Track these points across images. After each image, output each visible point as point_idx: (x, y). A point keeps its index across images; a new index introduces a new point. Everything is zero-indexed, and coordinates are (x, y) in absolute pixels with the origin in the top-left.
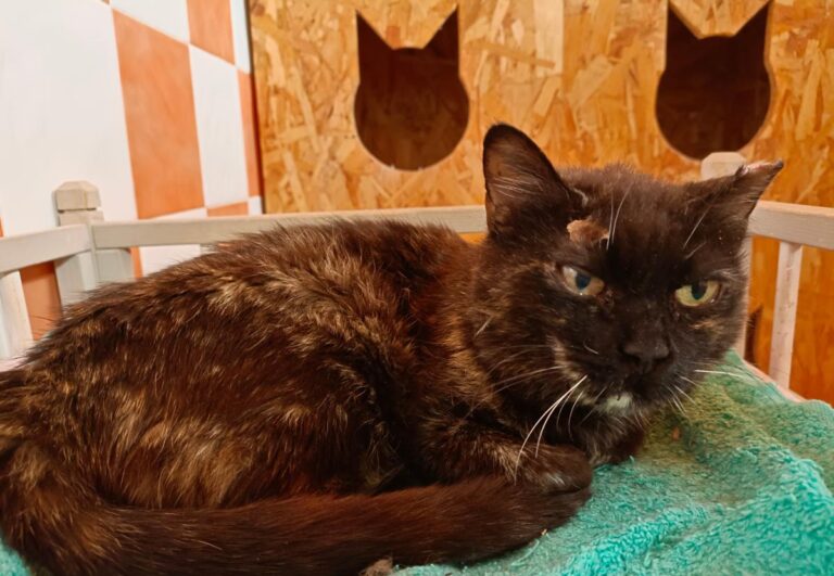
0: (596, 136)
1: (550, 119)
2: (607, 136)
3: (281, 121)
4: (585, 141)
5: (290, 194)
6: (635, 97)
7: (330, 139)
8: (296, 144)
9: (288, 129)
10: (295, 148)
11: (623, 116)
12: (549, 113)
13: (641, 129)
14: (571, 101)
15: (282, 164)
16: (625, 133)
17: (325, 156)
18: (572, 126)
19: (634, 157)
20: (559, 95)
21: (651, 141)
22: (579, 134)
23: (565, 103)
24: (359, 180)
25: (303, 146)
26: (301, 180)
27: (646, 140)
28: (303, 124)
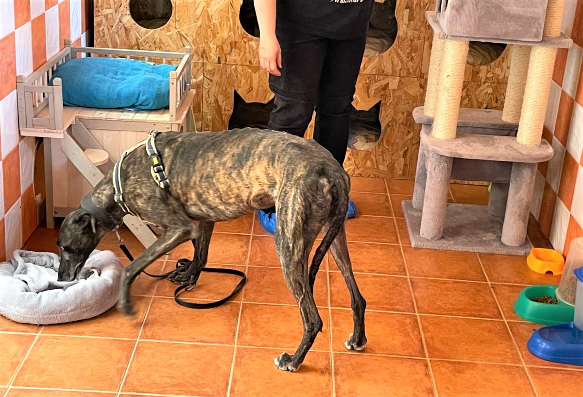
0: (218, 25)
1: (201, 17)
2: (222, 25)
3: (102, 7)
4: (214, 26)
5: (104, 33)
6: (232, 12)
7: (120, 15)
8: (107, 15)
9: (105, 10)
10: (106, 16)
11: (228, 18)
12: (201, 15)
13: (234, 24)
14: (209, 12)
15: (101, 21)
16: (229, 25)
17: (118, 21)
18: (210, 20)
19: (232, 33)
20: (205, 8)
21: (238, 29)
22: (212, 23)
23: (207, 11)
24: (130, 31)
25: (110, 16)
26: (108, 29)
27: (236, 29)
28: (110, 8)
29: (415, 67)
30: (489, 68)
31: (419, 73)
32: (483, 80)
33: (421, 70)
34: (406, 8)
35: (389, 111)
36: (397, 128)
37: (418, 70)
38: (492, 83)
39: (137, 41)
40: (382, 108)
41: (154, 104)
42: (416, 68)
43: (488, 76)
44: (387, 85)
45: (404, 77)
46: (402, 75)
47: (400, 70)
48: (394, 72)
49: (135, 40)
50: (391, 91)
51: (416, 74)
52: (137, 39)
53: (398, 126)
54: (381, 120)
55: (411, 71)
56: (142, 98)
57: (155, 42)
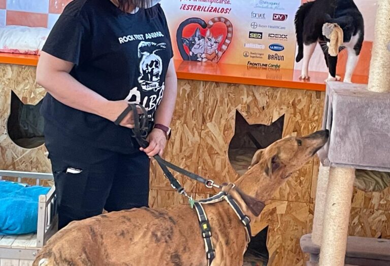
29: (304, 191)
30: (382, 194)
31: (309, 197)
32: (376, 208)
33: (310, 194)
34: (294, 131)
35: (277, 237)
36: (286, 256)
37: (307, 194)
38: (385, 210)
39: (13, 160)
40: (269, 234)
41: (21, 229)
42: (305, 193)
43: (381, 202)
44: (274, 210)
45: (292, 201)
46: (290, 199)
47: (289, 194)
48: (282, 196)
49: (11, 159)
50: (279, 216)
51: (305, 199)
52: (13, 158)
53: (286, 253)
54: (268, 246)
55: (300, 195)
56: (9, 222)
57: (31, 161)
